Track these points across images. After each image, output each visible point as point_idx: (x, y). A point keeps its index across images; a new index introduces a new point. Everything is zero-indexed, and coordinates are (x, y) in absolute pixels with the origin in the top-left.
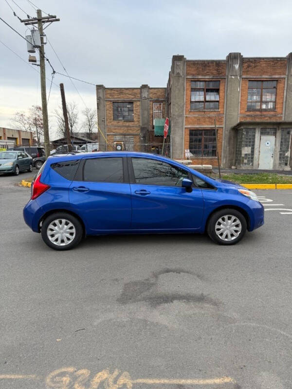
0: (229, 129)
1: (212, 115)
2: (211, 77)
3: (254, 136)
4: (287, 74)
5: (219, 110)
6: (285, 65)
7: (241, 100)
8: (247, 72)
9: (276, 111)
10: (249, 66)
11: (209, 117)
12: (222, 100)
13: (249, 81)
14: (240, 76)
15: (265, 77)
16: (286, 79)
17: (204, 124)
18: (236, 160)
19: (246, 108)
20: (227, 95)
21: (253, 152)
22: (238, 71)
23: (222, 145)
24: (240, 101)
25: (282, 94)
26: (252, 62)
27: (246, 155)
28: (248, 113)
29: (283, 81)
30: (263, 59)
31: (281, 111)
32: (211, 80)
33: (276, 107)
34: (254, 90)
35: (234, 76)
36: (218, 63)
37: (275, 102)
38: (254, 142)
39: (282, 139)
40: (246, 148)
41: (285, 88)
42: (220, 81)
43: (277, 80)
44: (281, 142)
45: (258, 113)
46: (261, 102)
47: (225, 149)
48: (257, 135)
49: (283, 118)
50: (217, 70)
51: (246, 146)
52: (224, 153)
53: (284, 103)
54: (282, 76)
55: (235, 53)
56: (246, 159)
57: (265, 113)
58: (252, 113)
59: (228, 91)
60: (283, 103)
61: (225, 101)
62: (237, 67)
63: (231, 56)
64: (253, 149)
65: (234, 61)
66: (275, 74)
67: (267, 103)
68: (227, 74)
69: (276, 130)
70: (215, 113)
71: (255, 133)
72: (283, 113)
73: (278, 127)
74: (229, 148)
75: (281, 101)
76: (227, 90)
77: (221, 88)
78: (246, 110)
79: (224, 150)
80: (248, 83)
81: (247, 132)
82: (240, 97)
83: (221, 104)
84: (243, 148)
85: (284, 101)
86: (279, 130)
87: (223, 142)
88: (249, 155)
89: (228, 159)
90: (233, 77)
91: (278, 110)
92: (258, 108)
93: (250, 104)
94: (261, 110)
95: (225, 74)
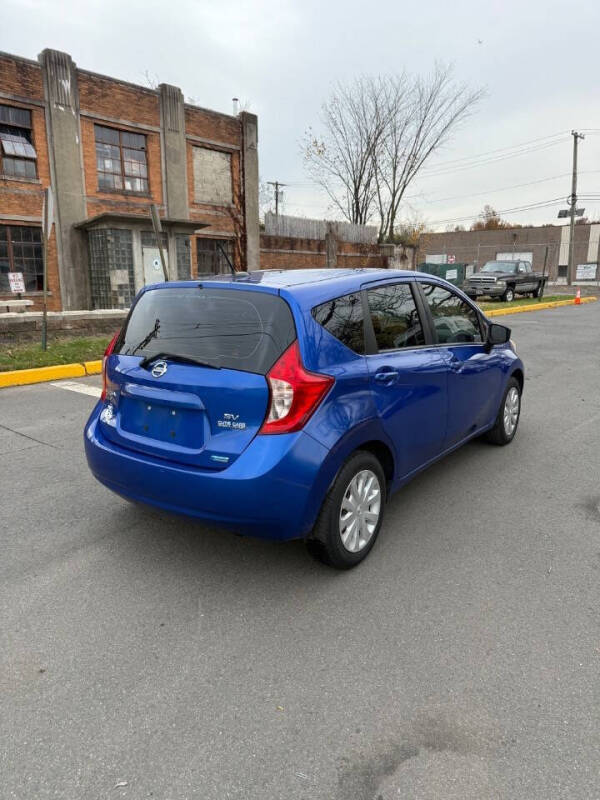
0: (69, 228)
1: (25, 190)
2: (8, 96)
3: (130, 246)
4: (161, 124)
5: (40, 182)
6: (156, 108)
7: (85, 164)
8: (89, 104)
9: (152, 199)
10: (91, 92)
11: (19, 196)
12: (43, 159)
13: (95, 124)
14: (77, 110)
15: (125, 122)
16: (162, 135)
17: (7, 210)
18: (93, 298)
19: (97, 184)
20: (53, 148)
21: (132, 280)
22: (70, 97)
23: (57, 265)
24: (82, 167)
25: (158, 165)
26: (95, 83)
27: (120, 286)
28: (102, 197)
29: (155, 138)
30: (118, 82)
31: (159, 200)
32: (8, 103)
33: (152, 189)
34: (106, 146)
35: (62, 105)
36: (22, 65)
37: (148, 179)
38: (131, 259)
39: (178, 254)
40: (118, 271)
41: (163, 155)
42: (30, 111)
43: (145, 135)
44: (178, 261)
45: (121, 198)
46: (124, 176)
47: (67, 272)
48: (136, 245)
49: (166, 213)
50: (22, 82)
51: (119, 267)
52: (66, 282)
53: (164, 184)
54: (155, 129)
55: (58, 52)
56: (121, 295)
57: (133, 200)
58: (108, 197)
59: (55, 139)
60: (161, 183)
61: (51, 161)
62: (67, 85)
63: (50, 58)
64: (132, 273)
65: (61, 71)
66: (142, 120)
67: (132, 178)
68: (46, 98)
69: (167, 237)
70: (33, 188)
71: (131, 239)
72: (165, 203)
73: (170, 231)
74: (75, 271)
75: (158, 179)
76: (52, 135)
77: (38, 128)
78: (98, 189)
79: (64, 276)
80: (93, 129)
81: (117, 238)
82: (82, 157)
83: (42, 168)
84: (112, 272)
85: (164, 178)
86: (171, 236)
87: (60, 257)
88: (126, 286)
89: (75, 296)
90: (62, 109)
91: (155, 196)
92: (119, 186)
93: (101, 176)
94: (124, 193)
95: (43, 97)
